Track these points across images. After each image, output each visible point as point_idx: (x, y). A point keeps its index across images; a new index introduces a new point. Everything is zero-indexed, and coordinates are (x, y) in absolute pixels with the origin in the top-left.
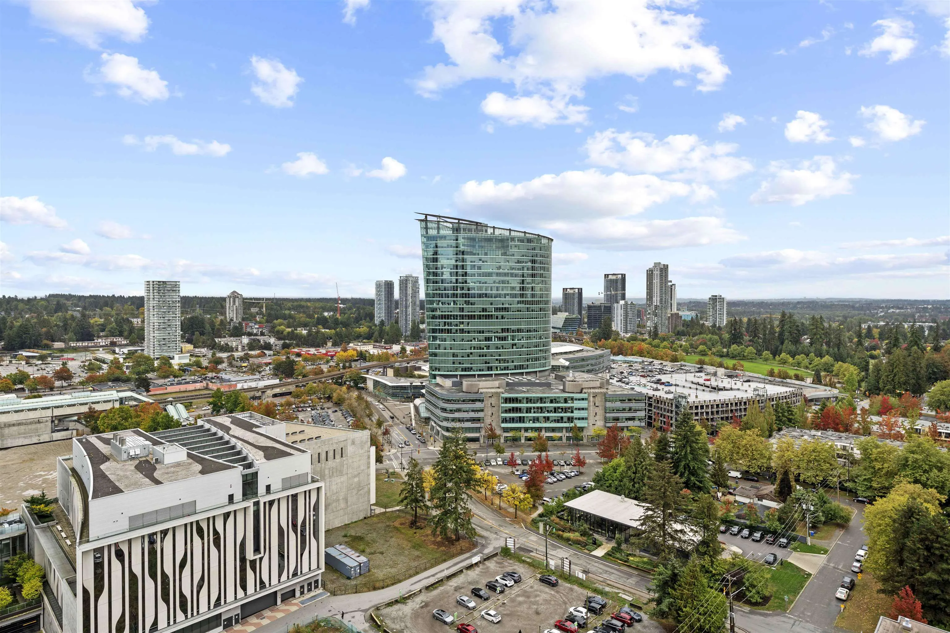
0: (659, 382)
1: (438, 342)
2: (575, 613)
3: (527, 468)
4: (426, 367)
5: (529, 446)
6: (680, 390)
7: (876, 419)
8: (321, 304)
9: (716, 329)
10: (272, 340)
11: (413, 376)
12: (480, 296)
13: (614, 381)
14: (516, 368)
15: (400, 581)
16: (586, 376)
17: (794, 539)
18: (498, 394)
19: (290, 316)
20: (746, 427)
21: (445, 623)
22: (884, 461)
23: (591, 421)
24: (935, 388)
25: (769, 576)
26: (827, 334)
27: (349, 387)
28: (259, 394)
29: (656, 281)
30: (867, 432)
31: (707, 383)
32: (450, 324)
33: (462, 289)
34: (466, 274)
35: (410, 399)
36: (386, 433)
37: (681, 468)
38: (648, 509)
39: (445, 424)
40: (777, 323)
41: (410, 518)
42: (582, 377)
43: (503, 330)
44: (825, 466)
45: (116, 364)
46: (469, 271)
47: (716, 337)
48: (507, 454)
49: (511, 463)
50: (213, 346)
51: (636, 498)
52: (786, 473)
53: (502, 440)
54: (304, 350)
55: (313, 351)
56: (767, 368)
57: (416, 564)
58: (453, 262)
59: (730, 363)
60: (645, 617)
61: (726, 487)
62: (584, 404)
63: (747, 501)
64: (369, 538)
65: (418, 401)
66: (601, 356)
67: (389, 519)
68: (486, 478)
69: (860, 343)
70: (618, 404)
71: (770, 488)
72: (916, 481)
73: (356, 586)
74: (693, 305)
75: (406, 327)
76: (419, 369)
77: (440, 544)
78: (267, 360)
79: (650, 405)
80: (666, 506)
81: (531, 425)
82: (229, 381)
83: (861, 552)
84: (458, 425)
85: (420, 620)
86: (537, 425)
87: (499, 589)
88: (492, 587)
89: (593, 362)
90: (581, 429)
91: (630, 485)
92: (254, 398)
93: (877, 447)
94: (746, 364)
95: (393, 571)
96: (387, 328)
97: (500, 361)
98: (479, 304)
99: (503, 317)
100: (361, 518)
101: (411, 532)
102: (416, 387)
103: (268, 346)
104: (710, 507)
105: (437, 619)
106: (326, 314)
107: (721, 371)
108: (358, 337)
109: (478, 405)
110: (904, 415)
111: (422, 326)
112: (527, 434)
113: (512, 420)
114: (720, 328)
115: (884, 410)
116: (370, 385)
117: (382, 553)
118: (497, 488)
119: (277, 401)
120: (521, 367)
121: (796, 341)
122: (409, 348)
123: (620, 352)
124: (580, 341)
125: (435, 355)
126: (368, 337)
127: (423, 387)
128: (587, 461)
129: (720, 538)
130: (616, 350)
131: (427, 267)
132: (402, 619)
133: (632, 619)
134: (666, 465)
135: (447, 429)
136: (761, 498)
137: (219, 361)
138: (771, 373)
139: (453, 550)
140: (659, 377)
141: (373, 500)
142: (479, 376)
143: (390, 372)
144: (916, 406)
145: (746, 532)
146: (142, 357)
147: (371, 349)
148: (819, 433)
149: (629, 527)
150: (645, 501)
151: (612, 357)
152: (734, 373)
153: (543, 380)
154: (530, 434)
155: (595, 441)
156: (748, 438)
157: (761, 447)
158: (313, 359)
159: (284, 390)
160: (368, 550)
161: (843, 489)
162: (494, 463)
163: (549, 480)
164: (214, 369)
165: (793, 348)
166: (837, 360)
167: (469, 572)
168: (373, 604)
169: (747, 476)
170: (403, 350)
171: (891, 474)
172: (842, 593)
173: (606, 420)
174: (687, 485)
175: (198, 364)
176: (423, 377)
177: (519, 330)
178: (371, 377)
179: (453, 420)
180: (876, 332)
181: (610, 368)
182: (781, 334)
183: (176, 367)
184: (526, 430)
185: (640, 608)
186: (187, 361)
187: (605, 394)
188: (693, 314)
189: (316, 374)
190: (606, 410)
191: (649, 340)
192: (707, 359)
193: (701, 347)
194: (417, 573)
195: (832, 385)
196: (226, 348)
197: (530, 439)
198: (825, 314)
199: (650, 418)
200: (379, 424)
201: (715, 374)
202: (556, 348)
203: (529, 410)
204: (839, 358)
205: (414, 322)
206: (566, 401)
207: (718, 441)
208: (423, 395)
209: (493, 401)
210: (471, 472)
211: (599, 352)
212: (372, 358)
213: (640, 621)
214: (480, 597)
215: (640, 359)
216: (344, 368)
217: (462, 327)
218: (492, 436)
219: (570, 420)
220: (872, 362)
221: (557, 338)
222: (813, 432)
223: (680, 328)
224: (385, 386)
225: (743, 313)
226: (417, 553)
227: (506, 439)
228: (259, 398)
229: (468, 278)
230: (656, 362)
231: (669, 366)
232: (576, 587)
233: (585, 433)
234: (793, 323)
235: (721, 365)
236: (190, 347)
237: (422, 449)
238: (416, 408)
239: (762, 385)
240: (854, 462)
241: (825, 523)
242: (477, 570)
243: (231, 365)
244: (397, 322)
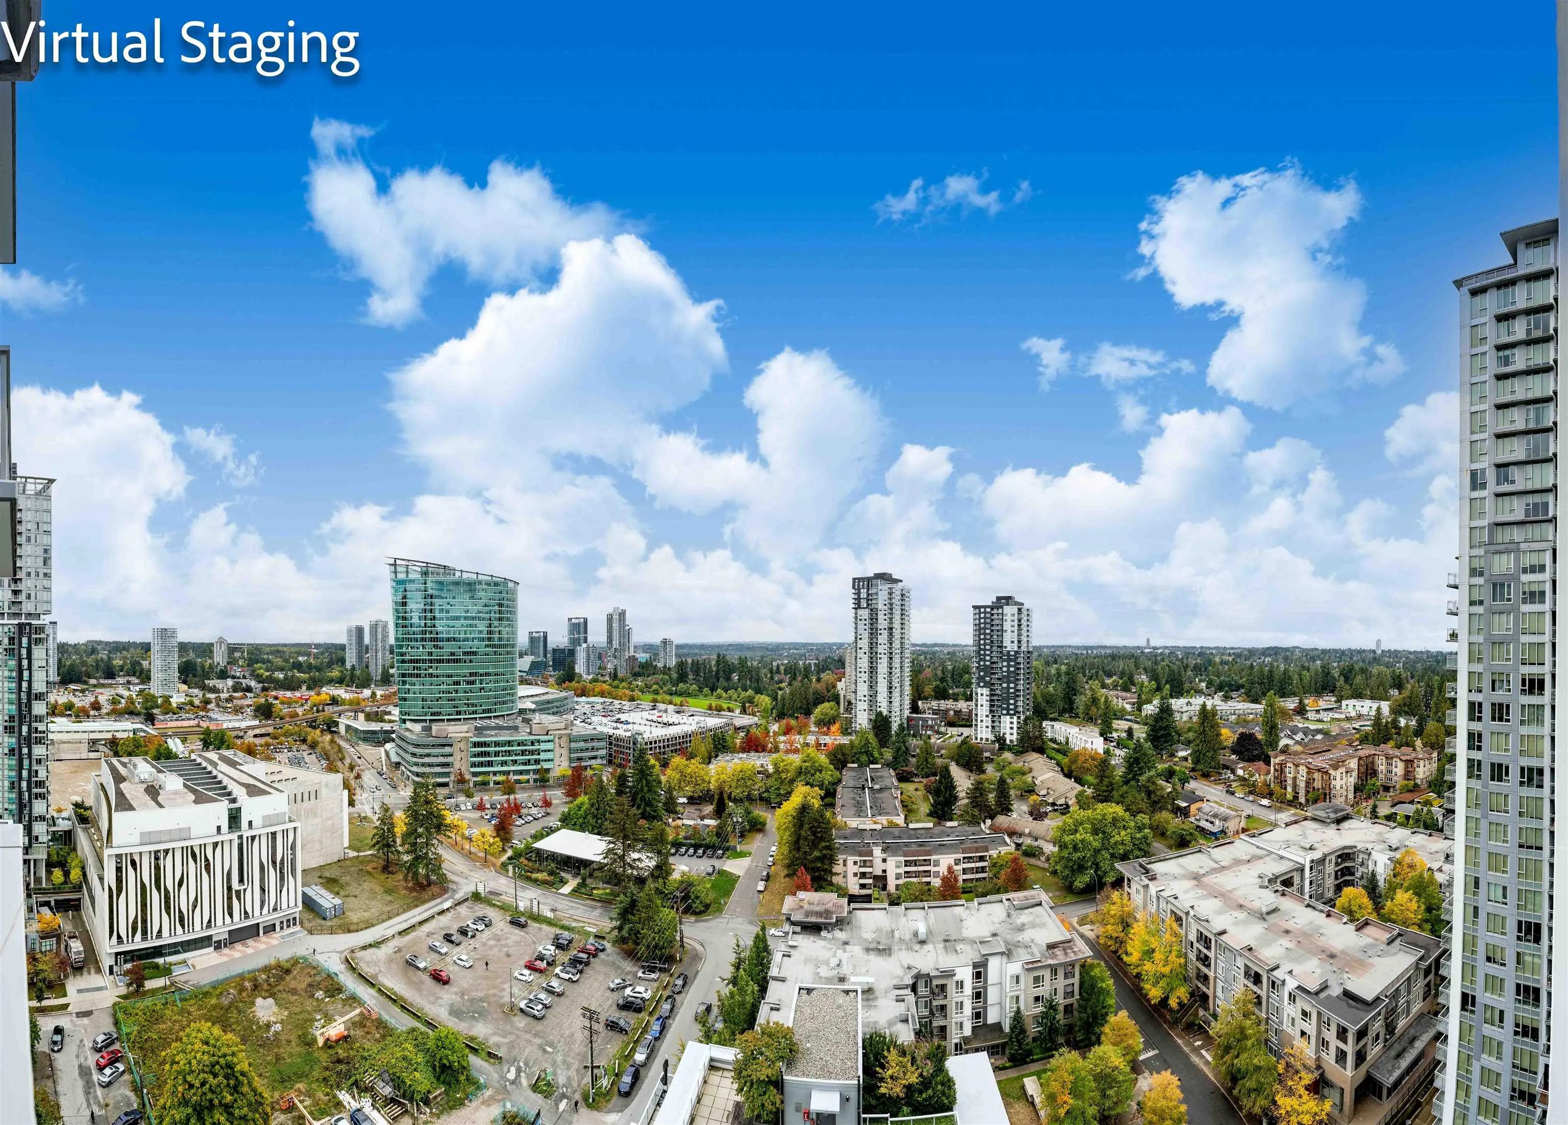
0: (618, 721)
1: (407, 686)
2: (544, 952)
3: (496, 812)
4: (396, 711)
5: (498, 790)
6: (636, 727)
7: (782, 738)
8: (296, 649)
9: (666, 670)
10: (253, 683)
11: (383, 721)
12: (448, 640)
13: (577, 722)
14: (484, 711)
15: (373, 926)
16: (552, 718)
17: (728, 849)
18: (467, 738)
19: (268, 661)
20: (691, 757)
21: (418, 968)
22: (788, 771)
23: (557, 762)
24: (818, 711)
25: (708, 886)
26: (750, 671)
27: (322, 731)
28: (241, 734)
29: (615, 625)
30: (776, 749)
31: (660, 720)
32: (419, 668)
33: (431, 633)
34: (434, 618)
35: (381, 744)
36: (358, 777)
37: (638, 801)
38: (610, 842)
39: (415, 769)
40: (714, 663)
41: (382, 863)
42: (548, 720)
43: (471, 674)
44: (749, 783)
45: (130, 700)
46: (437, 615)
47: (666, 677)
48: (477, 799)
49: (481, 807)
50: (204, 688)
51: (598, 834)
52: (721, 794)
53: (471, 785)
54: (281, 694)
55: (289, 694)
56: (706, 703)
57: (388, 909)
58: (422, 606)
59: (678, 700)
60: (608, 945)
61: (676, 813)
62: (549, 746)
63: (691, 822)
64: (343, 880)
65: (388, 746)
66: (566, 698)
67: (361, 863)
68: (456, 823)
69: (772, 678)
70: (582, 745)
71: (709, 809)
72: (807, 784)
73: (332, 927)
74: (648, 648)
75: (376, 672)
76: (389, 713)
77: (411, 890)
78: (249, 702)
79: (611, 743)
80: (626, 837)
81: (499, 768)
82: (216, 720)
83: (774, 848)
84: (427, 770)
85: (394, 966)
86: (505, 768)
87: (470, 934)
88: (463, 932)
89: (558, 704)
90: (547, 771)
91: (593, 821)
92: (238, 737)
93: (783, 761)
94: (690, 700)
95: (367, 915)
96: (358, 672)
97: (468, 705)
98: (448, 648)
99: (471, 661)
100: (335, 860)
101: (383, 877)
102: (386, 732)
103: (249, 689)
104: (663, 833)
105: (410, 964)
106: (300, 659)
107: (671, 708)
108: (331, 681)
109: (447, 750)
110: (800, 733)
111: (392, 671)
112: (495, 778)
113: (481, 764)
114: (669, 669)
115: (787, 731)
116: (342, 729)
117: (356, 897)
118: (466, 833)
119: (258, 741)
120: (489, 711)
121: (728, 679)
122: (379, 693)
123: (583, 693)
124: (545, 683)
125: (405, 699)
126: (340, 681)
127: (394, 732)
128: (554, 802)
129: (671, 860)
130: (579, 691)
131: (397, 611)
132: (375, 963)
133: (597, 949)
134: (625, 799)
135: (418, 775)
136: (702, 818)
137: (207, 702)
138: (710, 708)
139: (425, 896)
140: (618, 716)
141: (346, 844)
142: (448, 720)
143: (361, 716)
144: (806, 725)
145: (691, 851)
146: (149, 694)
147: (342, 693)
148: (744, 756)
149: (593, 862)
150: (606, 835)
151: (576, 699)
152: (681, 709)
153: (511, 724)
154: (500, 778)
155: (562, 782)
156: (693, 767)
157: (702, 773)
158: (288, 703)
159: (263, 731)
160: (342, 893)
161: (762, 799)
162: (463, 808)
163: (518, 823)
164: (204, 709)
165: (725, 684)
166: (756, 693)
167: (441, 918)
168: (347, 946)
169: (692, 800)
170: (374, 694)
171: (792, 781)
172: (761, 886)
173: (571, 760)
174: (644, 816)
175: (191, 703)
176: (393, 721)
177: (487, 674)
178: (343, 721)
179: (423, 765)
180: (782, 668)
181: (573, 710)
182: (717, 672)
183: (175, 705)
184: (495, 773)
185: (603, 938)
186: (183, 700)
187: (569, 735)
188: (647, 656)
189: (292, 717)
190: (571, 751)
191: (610, 681)
192: (659, 697)
193: (655, 687)
194: (390, 918)
195: (754, 714)
196: (214, 690)
197: (498, 783)
198: (749, 654)
199: (611, 755)
200: (352, 768)
201: (666, 711)
202: (523, 691)
203: (497, 754)
204: (758, 691)
205: (384, 666)
206: (533, 744)
207: (669, 772)
208: (393, 740)
209: (462, 745)
210: (441, 817)
211: (564, 694)
212: (343, 702)
213: (603, 950)
214: (452, 942)
215: (602, 700)
216: (318, 711)
217: (431, 671)
218: (462, 780)
219: (537, 762)
220: (780, 693)
221: (523, 682)
222: (741, 755)
223: (637, 669)
224: (356, 730)
225: (688, 655)
226: (389, 898)
227: (476, 784)
228: (242, 737)
229: (437, 622)
230: (616, 702)
231: (627, 705)
232: (544, 926)
233: (551, 775)
234: (726, 662)
235: (671, 703)
236: (184, 687)
237: (393, 794)
238: (387, 753)
239: (702, 718)
240: (768, 776)
241: (749, 831)
242: (449, 915)
243: (218, 705)
244: (367, 667)
